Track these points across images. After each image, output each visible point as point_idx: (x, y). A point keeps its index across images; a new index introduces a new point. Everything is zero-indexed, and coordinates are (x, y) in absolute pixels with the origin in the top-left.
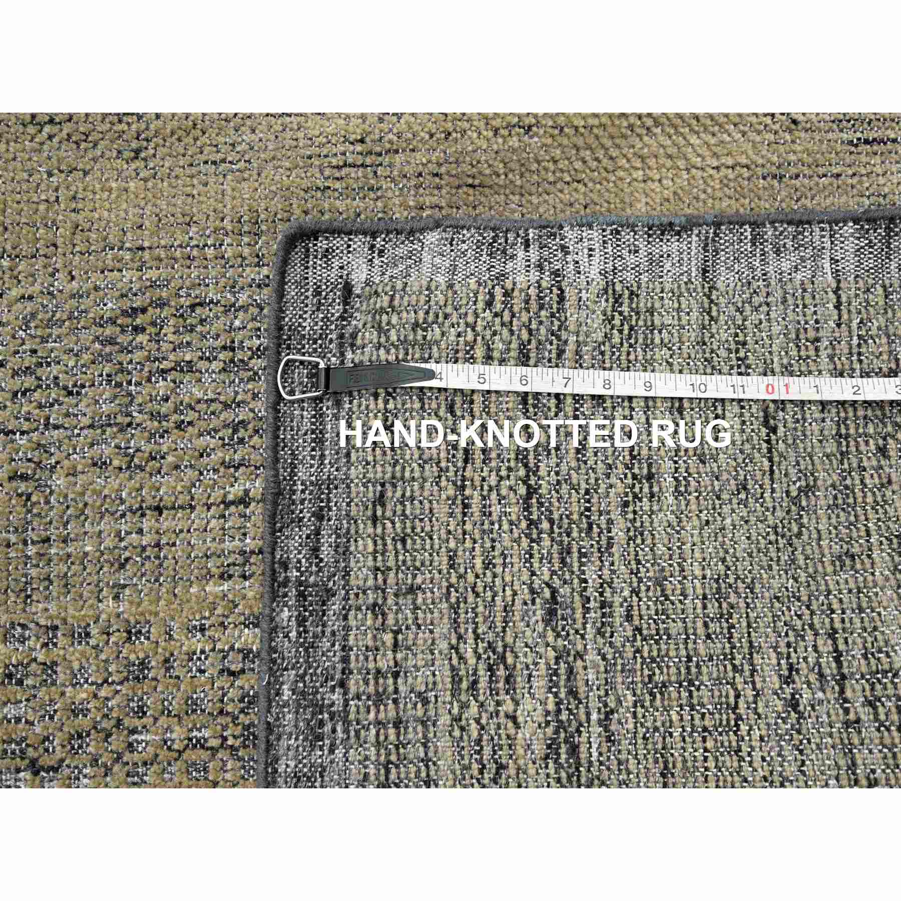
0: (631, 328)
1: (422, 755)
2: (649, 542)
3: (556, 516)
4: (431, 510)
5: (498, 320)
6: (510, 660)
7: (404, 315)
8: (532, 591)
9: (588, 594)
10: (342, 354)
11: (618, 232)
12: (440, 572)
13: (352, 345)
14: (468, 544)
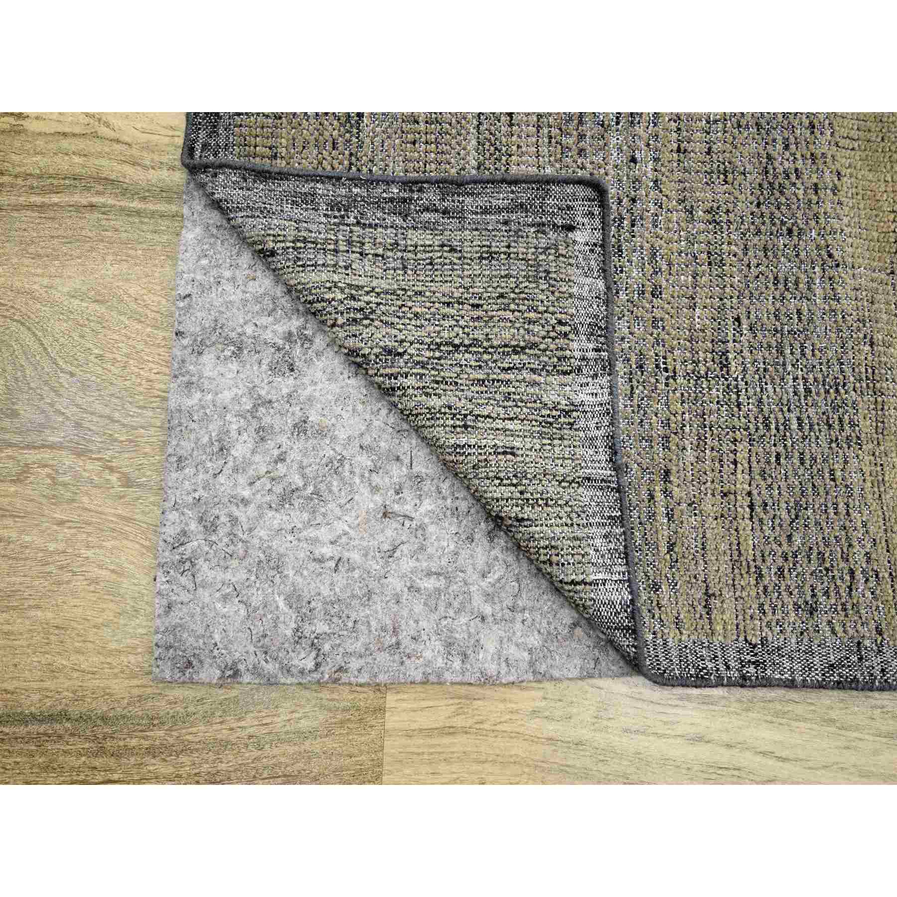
0: (551, 424)
1: (319, 263)
2: (428, 423)
3: (442, 361)
4: (446, 281)
5: (551, 328)
6: (366, 322)
7: (554, 264)
8: (402, 341)
9: (399, 378)
10: (533, 225)
11: (608, 414)
12: (413, 286)
13: (538, 231)
14: (428, 304)
